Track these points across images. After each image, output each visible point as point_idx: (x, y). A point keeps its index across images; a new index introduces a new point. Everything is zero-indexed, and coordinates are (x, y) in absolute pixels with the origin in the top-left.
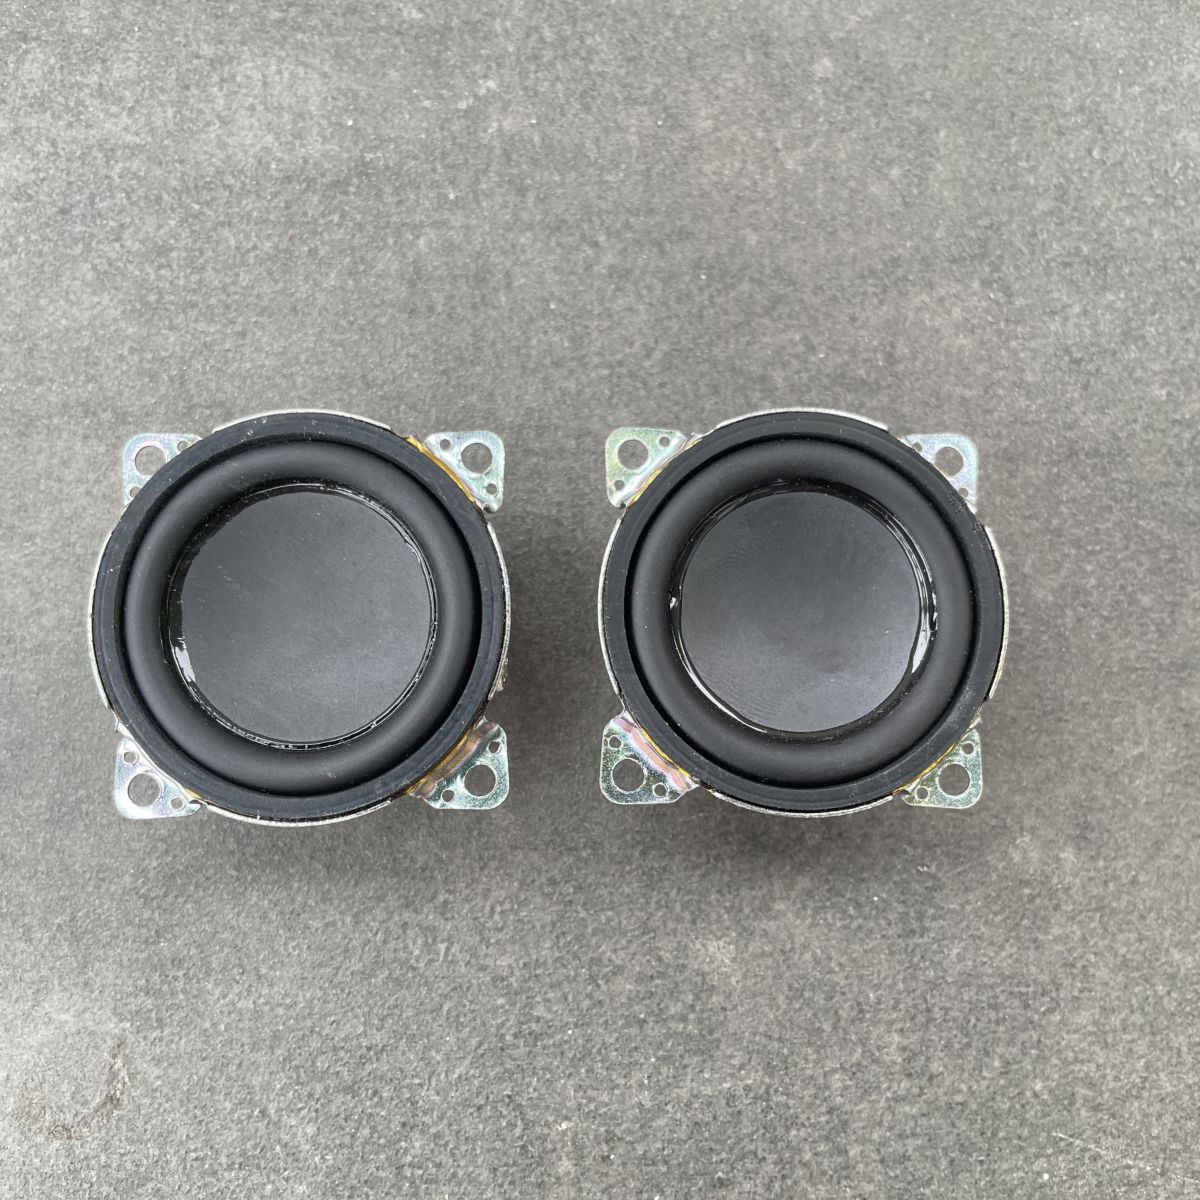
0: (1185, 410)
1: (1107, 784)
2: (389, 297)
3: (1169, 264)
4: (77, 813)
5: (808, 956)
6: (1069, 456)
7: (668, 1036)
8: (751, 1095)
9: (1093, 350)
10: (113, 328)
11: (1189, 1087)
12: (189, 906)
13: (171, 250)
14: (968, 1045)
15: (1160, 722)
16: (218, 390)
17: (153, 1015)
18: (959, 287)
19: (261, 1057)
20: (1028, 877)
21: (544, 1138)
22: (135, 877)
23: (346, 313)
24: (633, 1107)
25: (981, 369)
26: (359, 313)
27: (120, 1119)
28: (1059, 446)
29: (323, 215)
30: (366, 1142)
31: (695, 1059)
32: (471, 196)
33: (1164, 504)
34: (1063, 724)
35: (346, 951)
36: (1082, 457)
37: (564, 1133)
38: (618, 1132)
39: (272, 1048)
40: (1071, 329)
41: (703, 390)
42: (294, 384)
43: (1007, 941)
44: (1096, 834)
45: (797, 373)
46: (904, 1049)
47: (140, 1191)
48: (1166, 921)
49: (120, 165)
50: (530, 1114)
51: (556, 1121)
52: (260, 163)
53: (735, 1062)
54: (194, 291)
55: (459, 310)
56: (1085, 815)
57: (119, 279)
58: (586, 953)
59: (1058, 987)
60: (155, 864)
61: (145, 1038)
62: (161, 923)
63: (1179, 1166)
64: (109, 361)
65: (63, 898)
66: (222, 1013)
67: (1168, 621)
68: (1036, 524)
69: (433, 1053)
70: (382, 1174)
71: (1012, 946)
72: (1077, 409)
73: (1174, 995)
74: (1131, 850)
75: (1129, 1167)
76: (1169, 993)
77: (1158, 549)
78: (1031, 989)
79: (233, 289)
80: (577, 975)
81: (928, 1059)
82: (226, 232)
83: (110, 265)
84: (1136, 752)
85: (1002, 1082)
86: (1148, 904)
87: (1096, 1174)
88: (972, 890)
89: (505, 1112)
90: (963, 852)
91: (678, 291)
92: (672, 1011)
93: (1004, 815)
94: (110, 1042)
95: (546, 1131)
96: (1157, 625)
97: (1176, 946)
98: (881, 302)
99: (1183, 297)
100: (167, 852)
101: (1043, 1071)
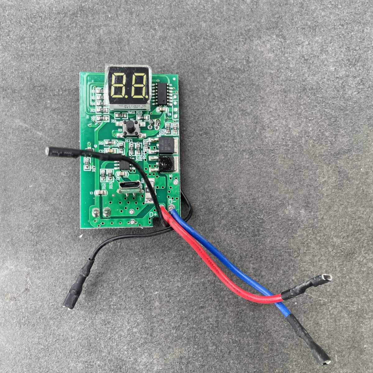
0: (340, 74)
1: (315, 190)
2: (92, 49)
3: (336, 27)
4: (10, 209)
5: (225, 243)
6: (304, 90)
7: (185, 267)
8: (210, 283)
9: (311, 56)
10: (9, 63)
11: (339, 277)
12: (45, 235)
13: (25, 38)
14: (273, 267)
15: (331, 171)
16: (42, 81)
17: (37, 266)
18: (269, 37)
19: (69, 276)
20: (290, 218)
21: (151, 296)
22: (29, 227)
23: (79, 55)
24: (176, 287)
25: (276, 64)
26: (83, 55)
27: (30, 295)
28: (300, 87)
29: (70, 24)
30: (100, 299)
31: (193, 273)
32: (115, 16)
33: (333, 104)
34: (301, 173)
35: (91, 246)
36: (308, 90)
37: (156, 295)
38: (172, 294)
39: (71, 274)
40: (304, 49)
41: (190, 74)
42: (65, 78)
43: (284, 237)
44: (311, 205)
45: (219, 67)
46: (254, 269)
47: (37, 314)
48: (332, 230)
49: (8, 12)
50: (146, 290)
51: (154, 292)
52: (50, 9)
53: (205, 273)
54: (33, 50)
55: (114, 52)
56: (307, 199)
57: (10, 48)
58: (161, 245)
59: (299, 250)
60: (34, 223)
61: (35, 272)
62: (37, 240)
63: (335, 299)
64: (9, 74)
65: (8, 234)
66: (56, 265)
67: (334, 140)
68: (293, 112)
69: (118, 274)
70: (105, 307)
71: (286, 238)
72: (306, 75)
73: (334, 251)
74: (322, 209)
75: (320, 300)
76: (333, 250)
77: (331, 118)
78: (291, 251)
79: (44, 49)
80: (158, 251)
81: (261, 271)
82: (41, 31)
83: (7, 44)
84: (323, 180)
85: (283, 277)
86: (326, 225)
87: (310, 302)
88: (274, 223)
89: (139, 290)
90: (271, 211)
91: (181, 43)
92: (186, 260)
93: (283, 200)
94: (25, 274)
95: (151, 294)
96: (330, 141)
97: (335, 237)
98: (245, 44)
99: (340, 37)
100: (37, 220)
101: (295, 274)
